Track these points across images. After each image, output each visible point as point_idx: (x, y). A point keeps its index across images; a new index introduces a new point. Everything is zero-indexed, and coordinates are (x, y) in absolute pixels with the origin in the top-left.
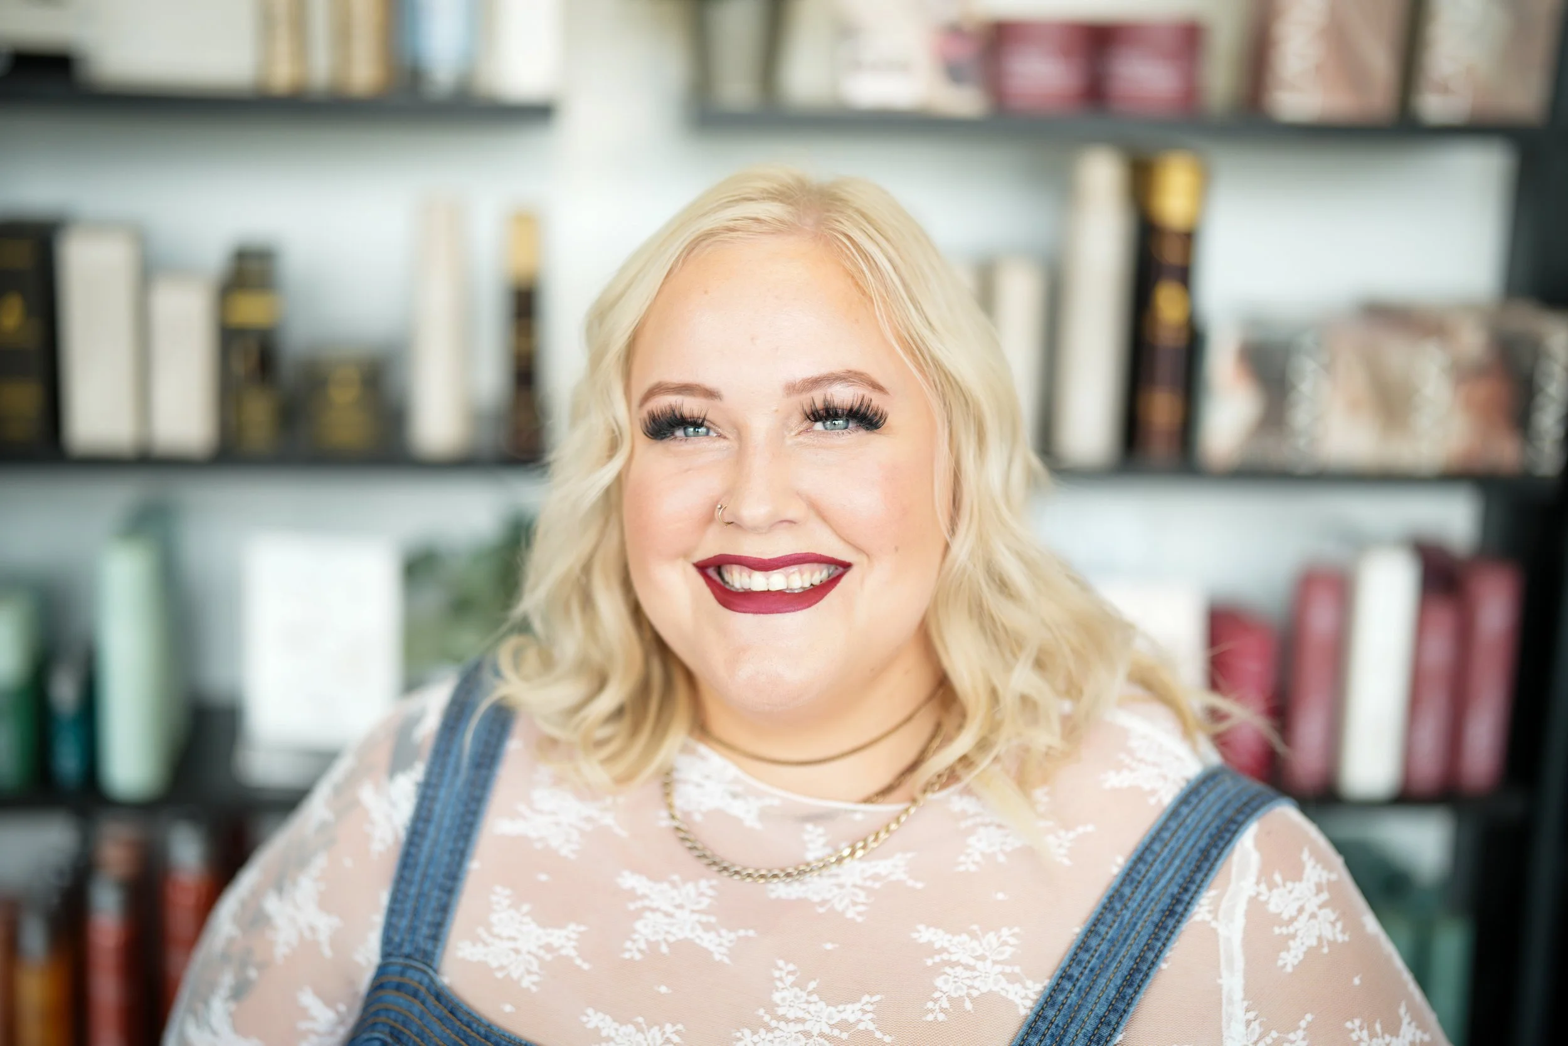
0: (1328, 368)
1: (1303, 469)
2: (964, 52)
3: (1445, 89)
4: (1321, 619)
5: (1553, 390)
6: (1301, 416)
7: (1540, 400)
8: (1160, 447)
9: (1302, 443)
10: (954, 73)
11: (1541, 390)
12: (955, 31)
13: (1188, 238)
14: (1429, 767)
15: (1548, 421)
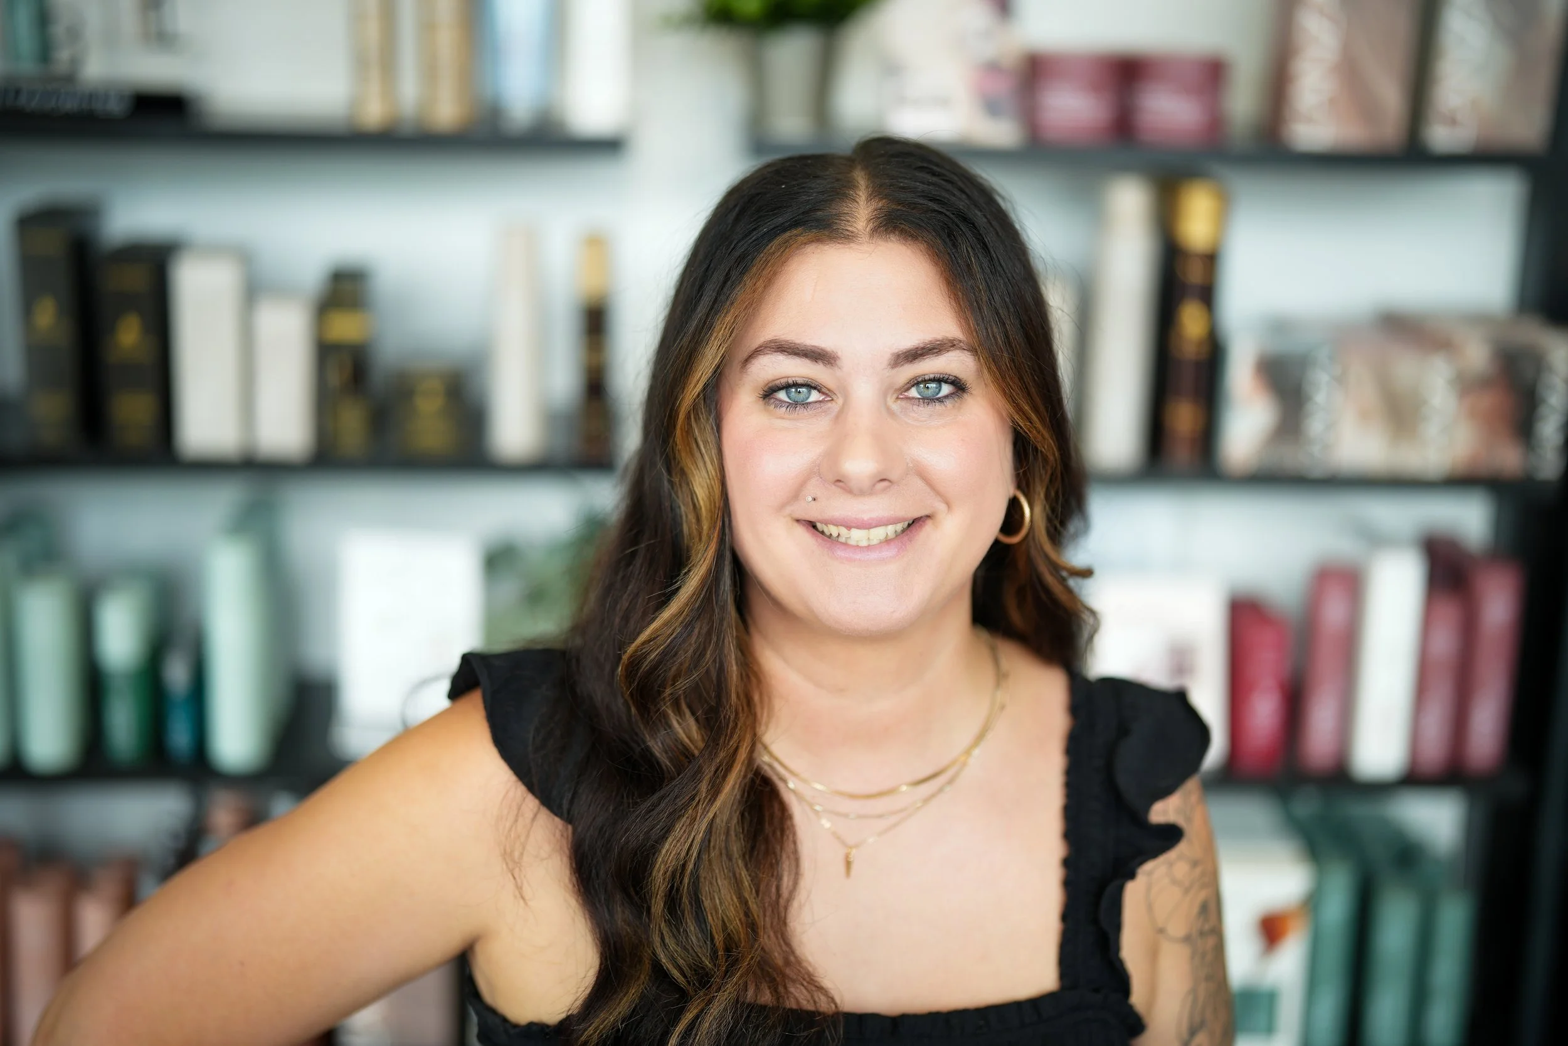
0: (1340, 380)
1: (1317, 473)
2: (1003, 87)
3: (1453, 122)
4: (1334, 612)
5: (1553, 401)
6: (1315, 425)
7: (1543, 410)
8: (1181, 454)
9: (1316, 450)
10: (992, 108)
11: (1543, 401)
12: (992, 68)
13: (1211, 260)
14: (1434, 750)
15: (1549, 430)
